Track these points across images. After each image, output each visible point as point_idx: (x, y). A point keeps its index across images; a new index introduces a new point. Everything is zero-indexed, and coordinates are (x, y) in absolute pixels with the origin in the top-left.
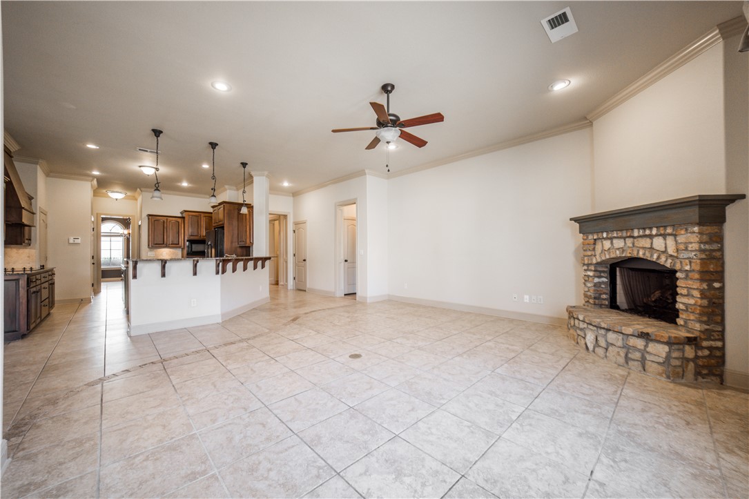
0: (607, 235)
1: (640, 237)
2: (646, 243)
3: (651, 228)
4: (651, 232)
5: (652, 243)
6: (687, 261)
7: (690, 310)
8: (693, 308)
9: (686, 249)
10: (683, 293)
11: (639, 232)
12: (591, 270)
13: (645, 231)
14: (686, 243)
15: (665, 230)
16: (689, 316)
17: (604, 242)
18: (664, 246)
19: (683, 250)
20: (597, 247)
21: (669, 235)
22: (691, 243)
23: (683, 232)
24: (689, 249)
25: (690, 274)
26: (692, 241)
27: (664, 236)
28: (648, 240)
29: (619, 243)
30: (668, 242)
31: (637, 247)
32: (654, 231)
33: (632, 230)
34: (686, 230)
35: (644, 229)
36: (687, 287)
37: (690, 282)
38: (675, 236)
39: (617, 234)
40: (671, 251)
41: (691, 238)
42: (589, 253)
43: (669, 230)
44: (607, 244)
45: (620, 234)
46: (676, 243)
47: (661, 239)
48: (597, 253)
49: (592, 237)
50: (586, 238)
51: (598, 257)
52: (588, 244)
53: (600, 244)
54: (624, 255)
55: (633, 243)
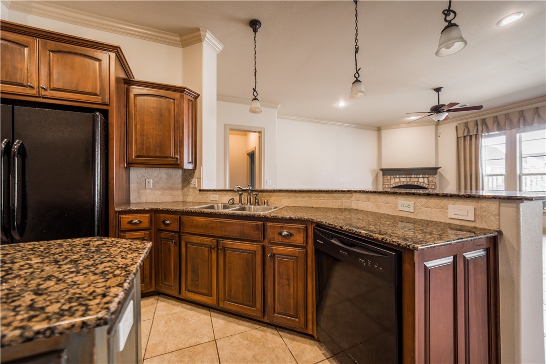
0: (399, 176)
3: (419, 175)
6: (433, 185)
11: (414, 176)
14: (432, 180)
15: (425, 176)
18: (423, 181)
19: (431, 182)
23: (431, 177)
24: (433, 182)
27: (424, 178)
28: (417, 179)
29: (403, 180)
30: (425, 180)
31: (412, 181)
32: (421, 176)
33: (411, 175)
38: (428, 178)
40: (426, 182)
41: (434, 179)
42: (388, 183)
43: (427, 176)
44: (397, 180)
45: (405, 176)
46: (428, 180)
47: (422, 179)
48: (391, 183)
49: (390, 177)
50: (386, 177)
51: (394, 184)
52: (387, 180)
53: (393, 180)
54: (408, 184)
55: (410, 180)
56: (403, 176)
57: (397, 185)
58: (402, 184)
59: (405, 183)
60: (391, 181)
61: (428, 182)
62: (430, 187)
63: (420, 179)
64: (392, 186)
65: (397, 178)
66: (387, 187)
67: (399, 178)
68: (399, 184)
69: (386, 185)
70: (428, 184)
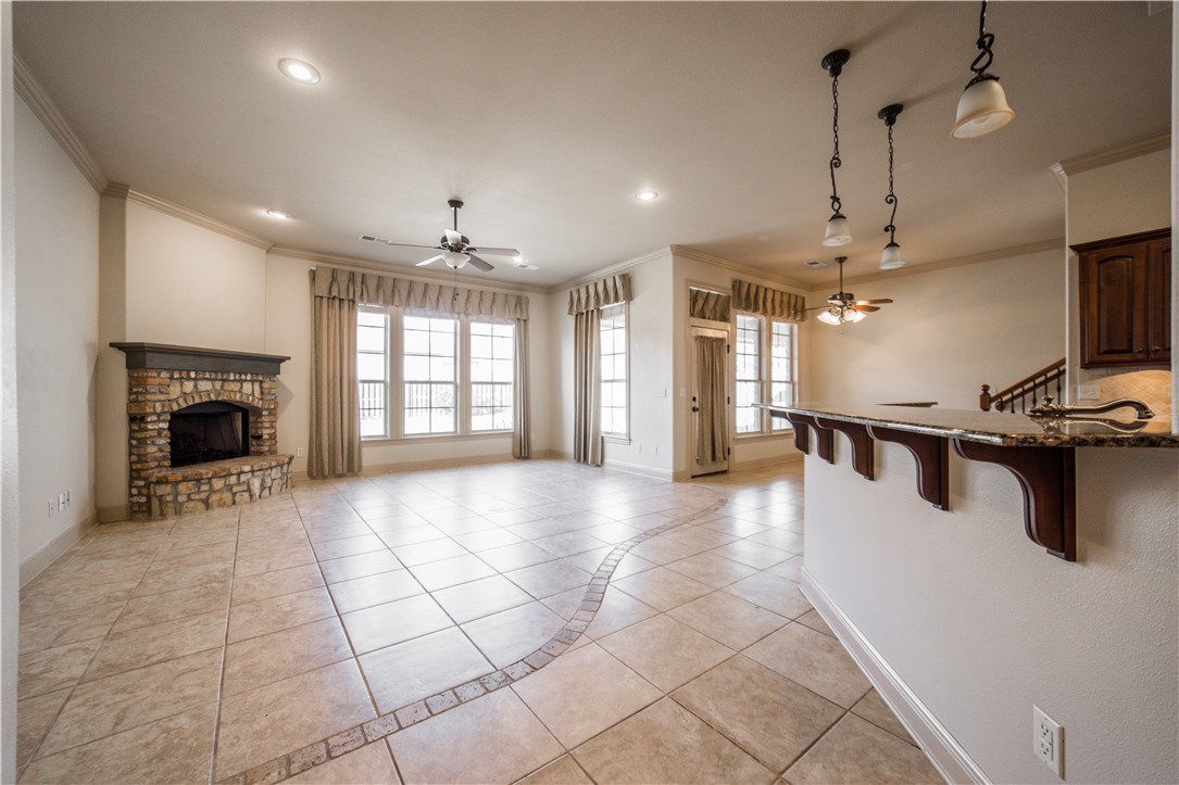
0: (196, 374)
1: (234, 380)
2: (237, 386)
3: (246, 374)
5: (241, 387)
6: (272, 402)
7: (272, 438)
9: (270, 393)
11: (234, 376)
12: (164, 421)
14: (269, 388)
17: (186, 383)
23: (268, 380)
26: (274, 387)
27: (253, 381)
28: (239, 385)
29: (205, 386)
30: (255, 387)
32: (249, 377)
33: (227, 373)
34: (270, 378)
35: (240, 374)
36: (270, 421)
37: (272, 417)
38: (261, 382)
40: (257, 393)
41: (273, 385)
42: (162, 397)
43: (260, 378)
44: (189, 386)
45: (213, 376)
46: (261, 388)
47: (250, 385)
48: (172, 397)
49: (168, 375)
50: (155, 375)
51: (181, 401)
52: (160, 384)
53: (178, 385)
54: (220, 398)
55: (222, 386)
56: (208, 376)
57: (191, 403)
58: (205, 399)
59: (213, 397)
60: (172, 388)
61: (262, 393)
62: (266, 406)
63: (245, 384)
64: (175, 407)
65: (189, 379)
66: (159, 410)
67: (195, 379)
68: (197, 401)
69: (157, 404)
70: (262, 399)
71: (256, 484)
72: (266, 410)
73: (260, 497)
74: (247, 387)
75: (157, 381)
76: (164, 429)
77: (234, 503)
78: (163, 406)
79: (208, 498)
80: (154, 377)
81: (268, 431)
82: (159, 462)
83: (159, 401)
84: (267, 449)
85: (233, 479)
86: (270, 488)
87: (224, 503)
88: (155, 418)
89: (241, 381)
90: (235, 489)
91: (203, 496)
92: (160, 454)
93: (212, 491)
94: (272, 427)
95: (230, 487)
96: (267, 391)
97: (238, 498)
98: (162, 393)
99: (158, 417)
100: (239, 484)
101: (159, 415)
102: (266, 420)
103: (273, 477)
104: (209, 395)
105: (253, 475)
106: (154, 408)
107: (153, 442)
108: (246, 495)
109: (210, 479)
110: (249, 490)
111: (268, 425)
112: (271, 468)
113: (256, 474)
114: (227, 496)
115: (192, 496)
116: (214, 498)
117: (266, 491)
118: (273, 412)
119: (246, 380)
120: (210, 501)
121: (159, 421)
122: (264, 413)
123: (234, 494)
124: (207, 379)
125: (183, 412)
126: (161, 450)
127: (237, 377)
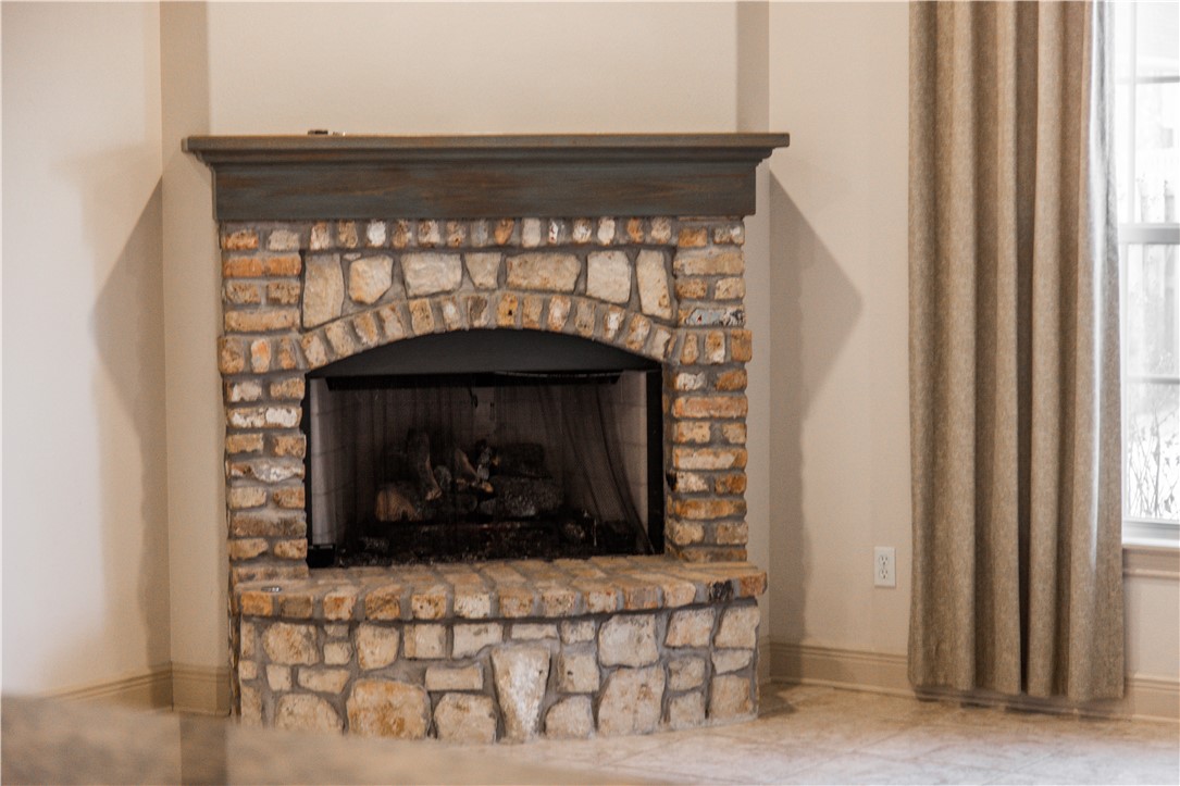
0: (389, 234)
1: (546, 249)
2: (560, 272)
4: (595, 233)
5: (583, 274)
6: (720, 333)
7: (720, 489)
8: (729, 478)
9: (708, 297)
10: (698, 439)
11: (545, 232)
12: (284, 402)
13: (570, 231)
14: (707, 276)
15: (647, 229)
16: (716, 507)
17: (360, 266)
18: (627, 285)
19: (700, 299)
20: (312, 287)
21: (655, 246)
22: (723, 276)
23: (700, 240)
24: (719, 295)
25: (722, 376)
26: (727, 270)
27: (632, 251)
28: (571, 265)
29: (431, 273)
30: (642, 271)
31: (518, 288)
32: (607, 232)
33: (519, 219)
34: (711, 234)
35: (569, 221)
36: (711, 418)
37: (721, 400)
38: (671, 251)
39: (444, 233)
40: (654, 298)
41: (726, 260)
42: (277, 319)
43: (660, 232)
44: (373, 278)
45: (457, 235)
46: (673, 274)
47: (618, 263)
48: (313, 318)
49: (294, 241)
50: (251, 242)
51: (336, 332)
52: (268, 274)
53: (334, 274)
54: (481, 322)
55: (502, 274)
56: (434, 237)
57: (371, 339)
58: (423, 326)
59: (454, 317)
61: (676, 297)
62: (689, 352)
63: (595, 264)
64: (317, 355)
65: (366, 250)
66: (262, 363)
67: (388, 250)
68: (395, 331)
69: (257, 344)
70: (674, 324)
71: (522, 678)
72: (693, 367)
73: (542, 727)
74: (608, 276)
75: (259, 260)
76: (285, 431)
77: (433, 730)
78: (277, 350)
79: (347, 691)
80: (249, 251)
81: (704, 460)
82: (271, 540)
83: (268, 332)
84: (696, 533)
85: (426, 641)
86: (596, 699)
87: (401, 724)
88: (252, 390)
89: (583, 252)
90: (437, 679)
91: (332, 681)
92: (271, 515)
93: (357, 671)
94: (718, 442)
95: (417, 668)
96: (696, 288)
97: (446, 713)
98: (275, 303)
99: (266, 387)
100: (450, 662)
101: (267, 380)
102: (691, 413)
103: (611, 656)
104: (439, 309)
105: (506, 635)
106: (249, 357)
107: (248, 472)
108: (480, 709)
109: (353, 625)
110: (491, 691)
111: (702, 433)
112: (603, 617)
113: (518, 632)
114: (409, 702)
115: (303, 676)
116: (364, 697)
117: (574, 713)
118: (724, 379)
119: (597, 247)
120: (351, 705)
121: (266, 400)
122: (684, 380)
123: (435, 697)
124: (431, 248)
125: (345, 372)
126: (276, 502)
127: (555, 234)
